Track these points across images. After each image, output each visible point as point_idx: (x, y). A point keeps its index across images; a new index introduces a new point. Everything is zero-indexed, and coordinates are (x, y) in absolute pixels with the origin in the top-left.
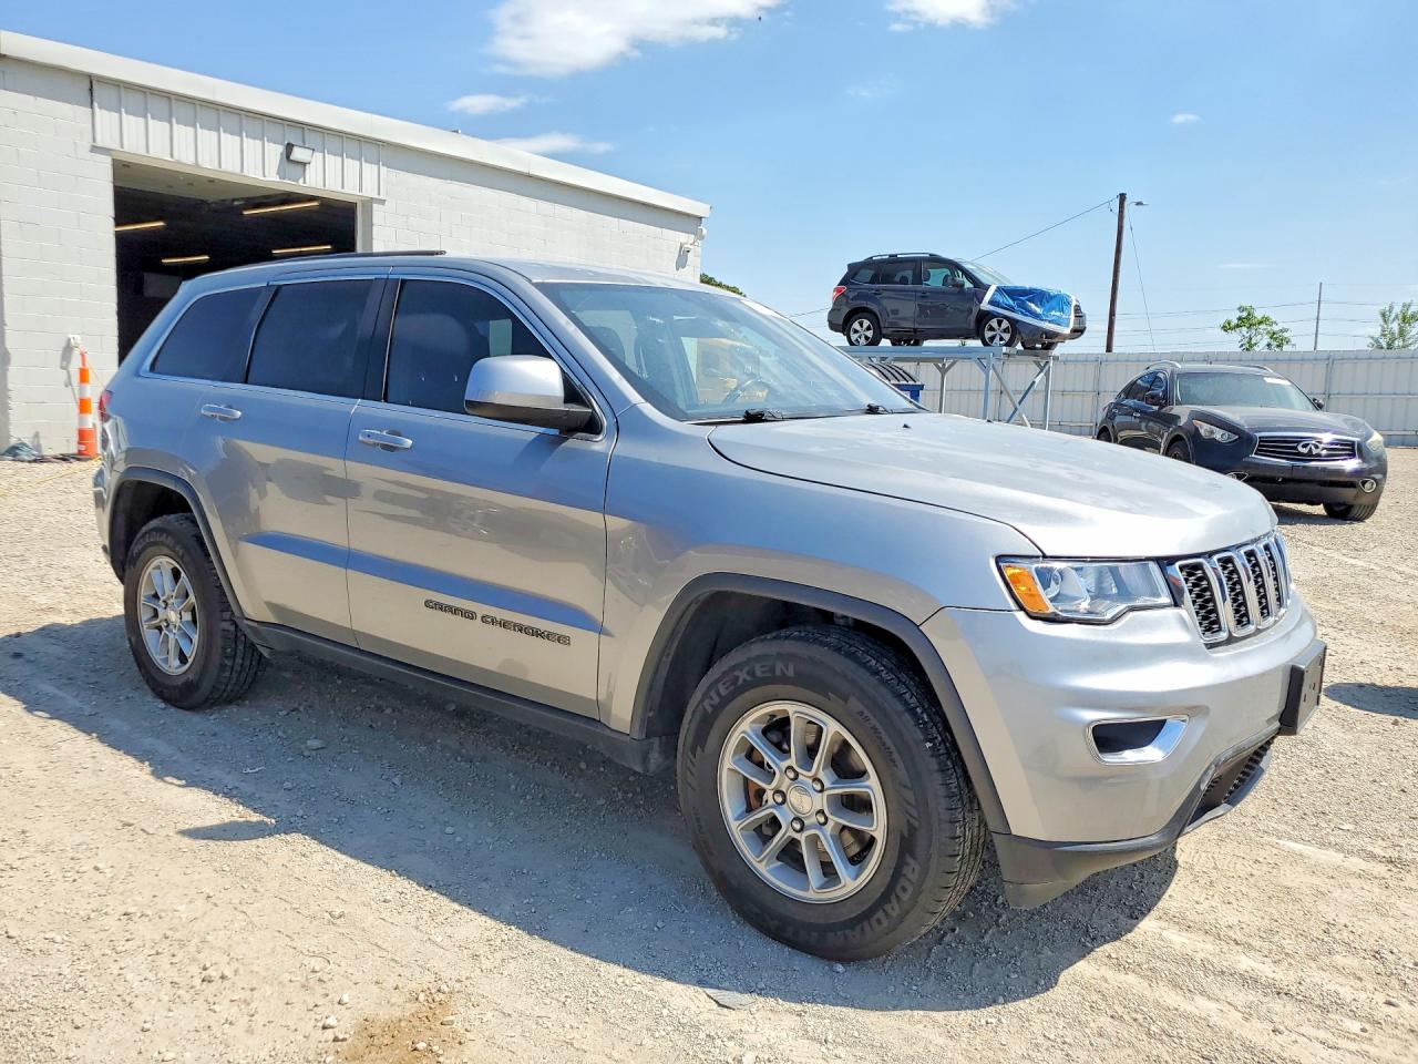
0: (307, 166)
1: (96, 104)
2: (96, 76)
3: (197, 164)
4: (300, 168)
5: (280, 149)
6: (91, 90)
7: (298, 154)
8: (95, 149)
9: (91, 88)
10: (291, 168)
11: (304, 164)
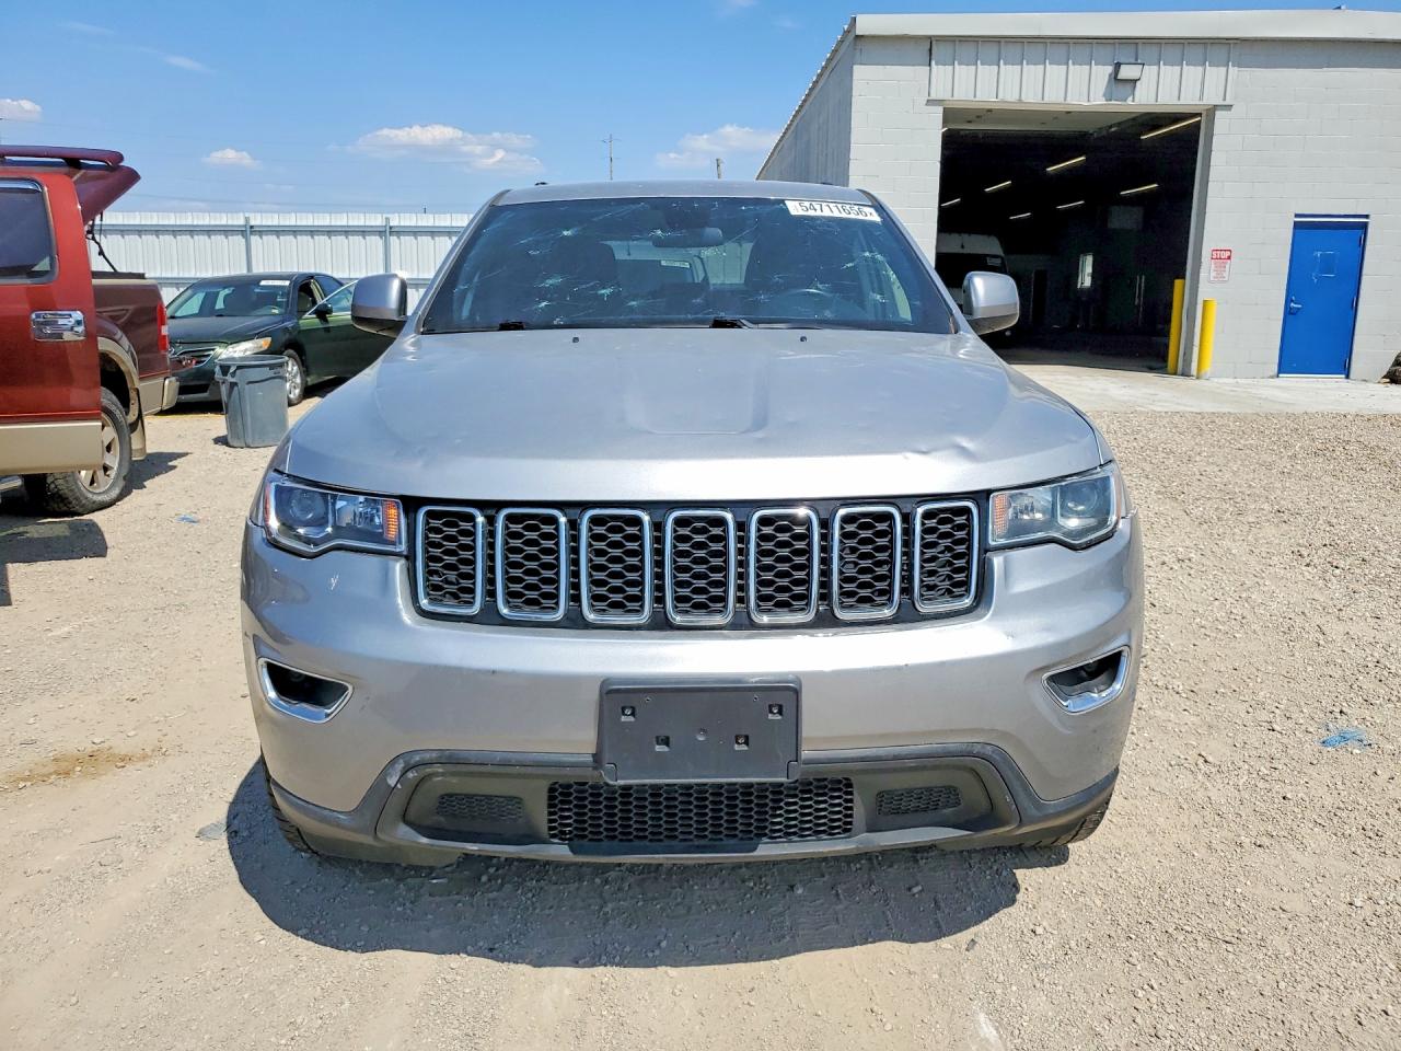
0: (1138, 83)
1: (933, 63)
2: (934, 36)
3: (1020, 101)
4: (1129, 87)
5: (1110, 69)
6: (930, 50)
7: (1126, 72)
8: (930, 102)
9: (930, 48)
10: (1122, 88)
11: (1134, 81)
